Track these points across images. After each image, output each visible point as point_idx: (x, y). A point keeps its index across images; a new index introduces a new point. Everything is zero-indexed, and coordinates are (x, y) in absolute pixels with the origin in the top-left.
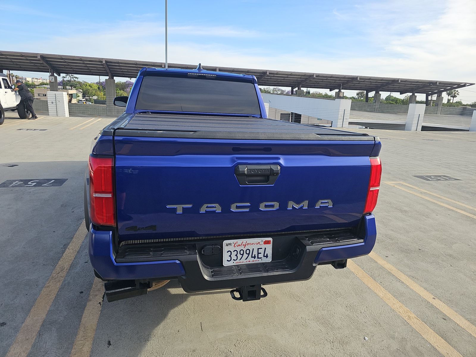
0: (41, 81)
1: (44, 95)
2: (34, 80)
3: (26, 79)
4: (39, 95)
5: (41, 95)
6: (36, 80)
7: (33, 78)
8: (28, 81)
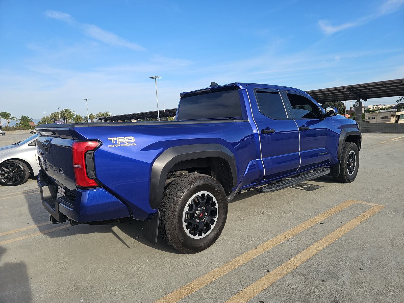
0: (381, 107)
1: (373, 119)
2: (375, 107)
3: (368, 107)
4: (369, 118)
5: (370, 118)
6: (377, 107)
7: (374, 105)
8: (370, 108)
